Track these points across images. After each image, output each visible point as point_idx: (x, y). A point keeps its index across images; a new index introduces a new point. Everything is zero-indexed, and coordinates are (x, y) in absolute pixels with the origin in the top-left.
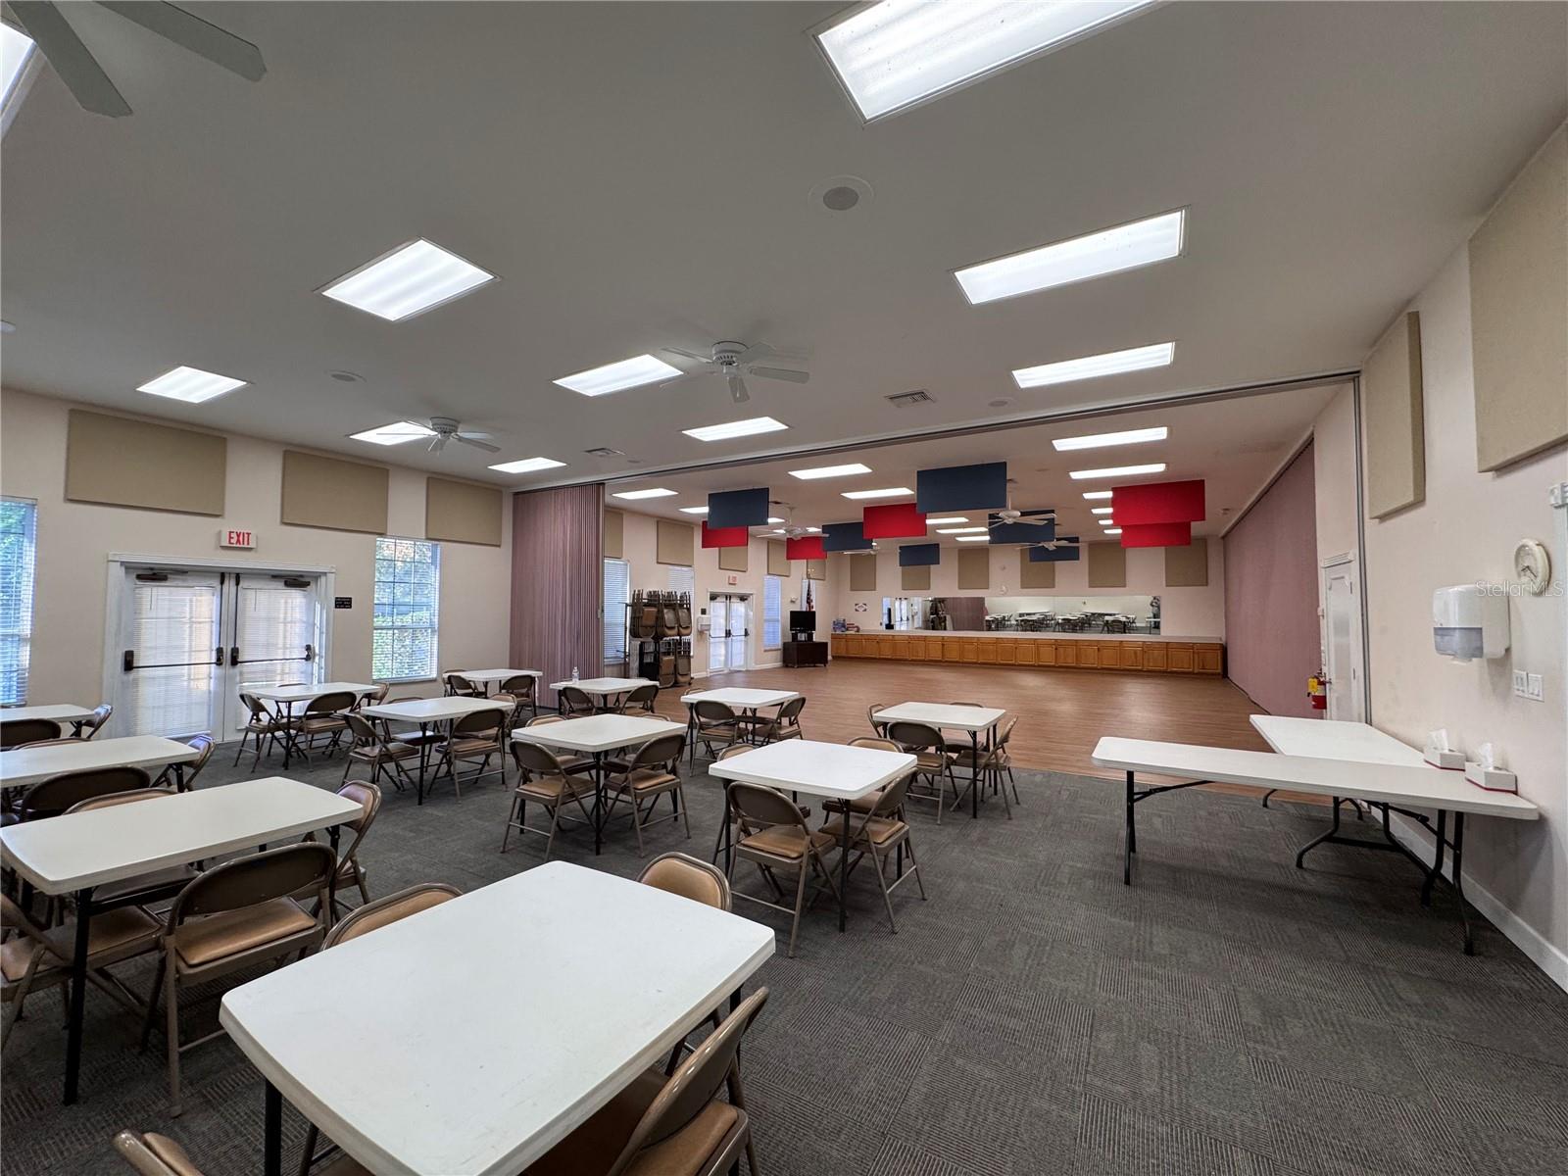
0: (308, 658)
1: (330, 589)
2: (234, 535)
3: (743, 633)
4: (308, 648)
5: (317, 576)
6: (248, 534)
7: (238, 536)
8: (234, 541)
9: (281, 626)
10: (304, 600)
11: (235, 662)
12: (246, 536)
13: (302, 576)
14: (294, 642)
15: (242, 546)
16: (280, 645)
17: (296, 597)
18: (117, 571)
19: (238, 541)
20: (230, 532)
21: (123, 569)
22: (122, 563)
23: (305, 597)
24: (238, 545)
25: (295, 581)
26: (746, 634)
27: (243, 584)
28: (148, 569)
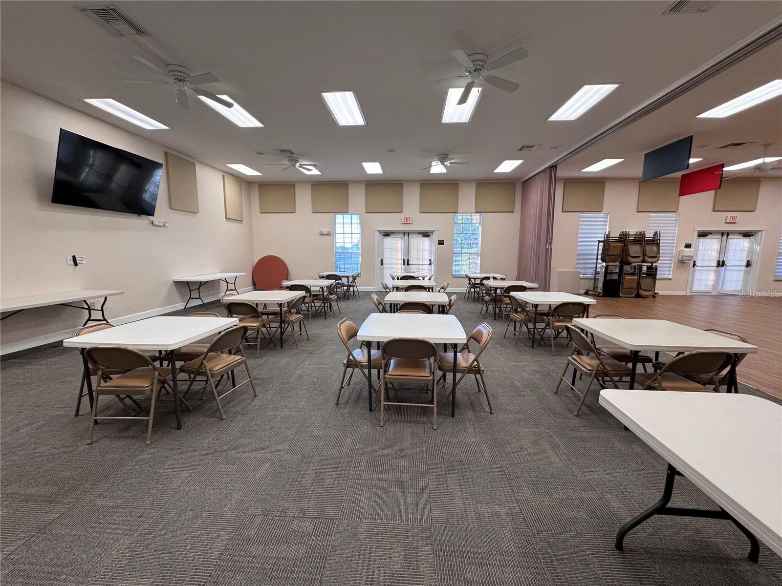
0: (430, 264)
1: (436, 237)
3: (745, 263)
4: (430, 260)
5: (432, 232)
6: (409, 218)
8: (405, 221)
9: (421, 252)
10: (428, 242)
11: (408, 264)
13: (427, 232)
14: (426, 257)
16: (421, 259)
17: (426, 239)
18: (378, 234)
20: (404, 218)
23: (429, 240)
24: (407, 222)
25: (426, 234)
26: (748, 264)
27: (410, 237)
28: (385, 232)
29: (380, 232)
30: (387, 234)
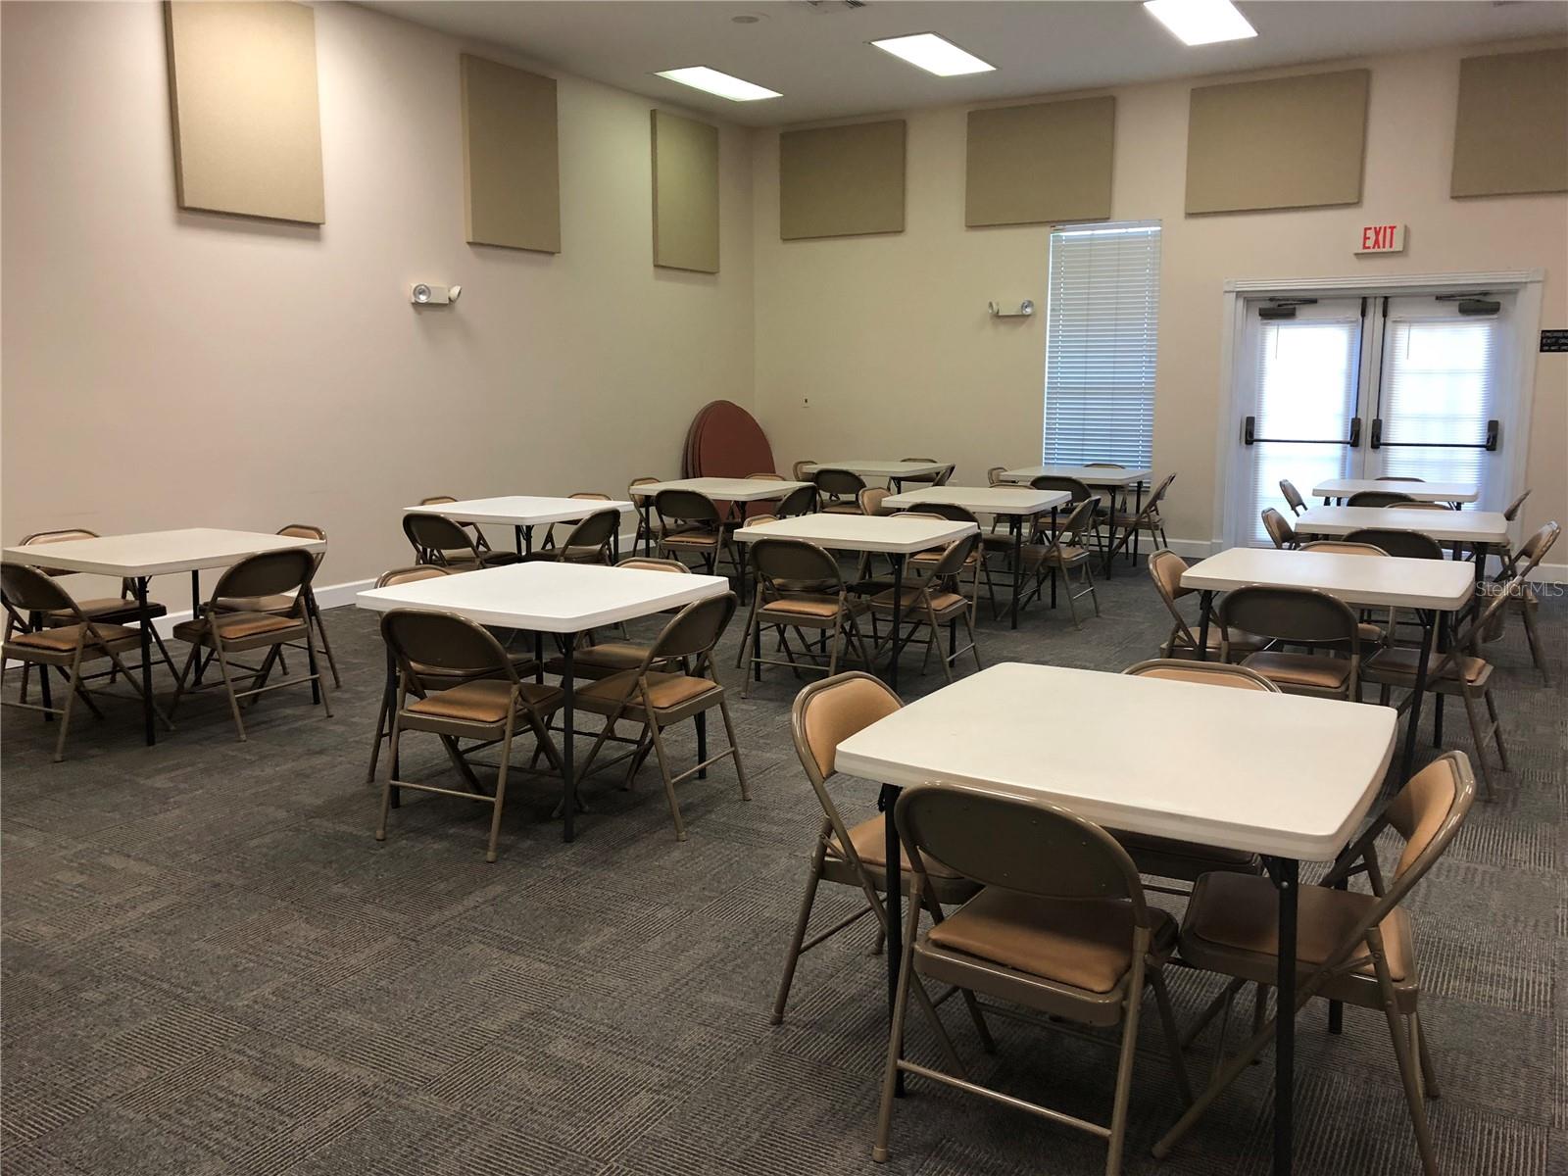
0: (1489, 445)
1: (1531, 317)
2: (1371, 234)
4: (1492, 425)
5: (1512, 291)
6: (1392, 228)
7: (1377, 233)
8: (1370, 243)
10: (1487, 337)
11: (1377, 443)
12: (1388, 231)
13: (1486, 294)
15: (1382, 250)
18: (1233, 307)
19: (1377, 242)
20: (1366, 229)
21: (1241, 303)
22: (1239, 294)
23: (1491, 332)
24: (1376, 250)
25: (1476, 304)
27: (1393, 314)
28: (1272, 299)
29: (1248, 298)
30: (1280, 308)
